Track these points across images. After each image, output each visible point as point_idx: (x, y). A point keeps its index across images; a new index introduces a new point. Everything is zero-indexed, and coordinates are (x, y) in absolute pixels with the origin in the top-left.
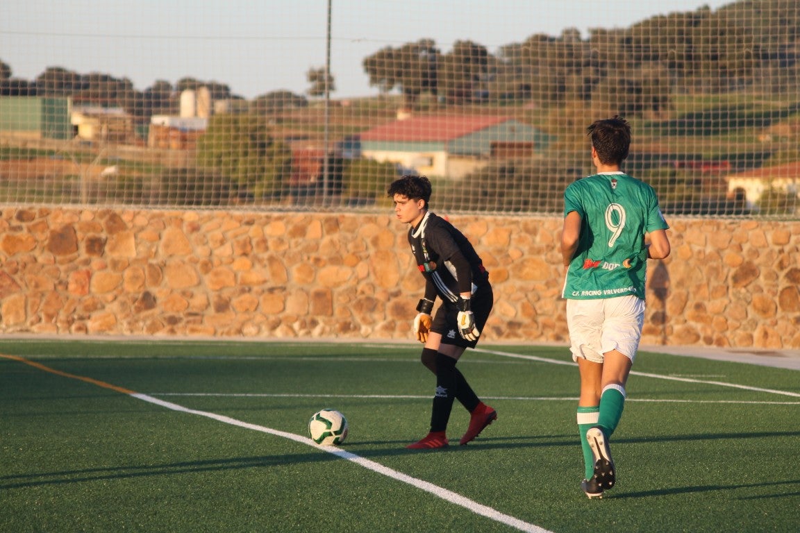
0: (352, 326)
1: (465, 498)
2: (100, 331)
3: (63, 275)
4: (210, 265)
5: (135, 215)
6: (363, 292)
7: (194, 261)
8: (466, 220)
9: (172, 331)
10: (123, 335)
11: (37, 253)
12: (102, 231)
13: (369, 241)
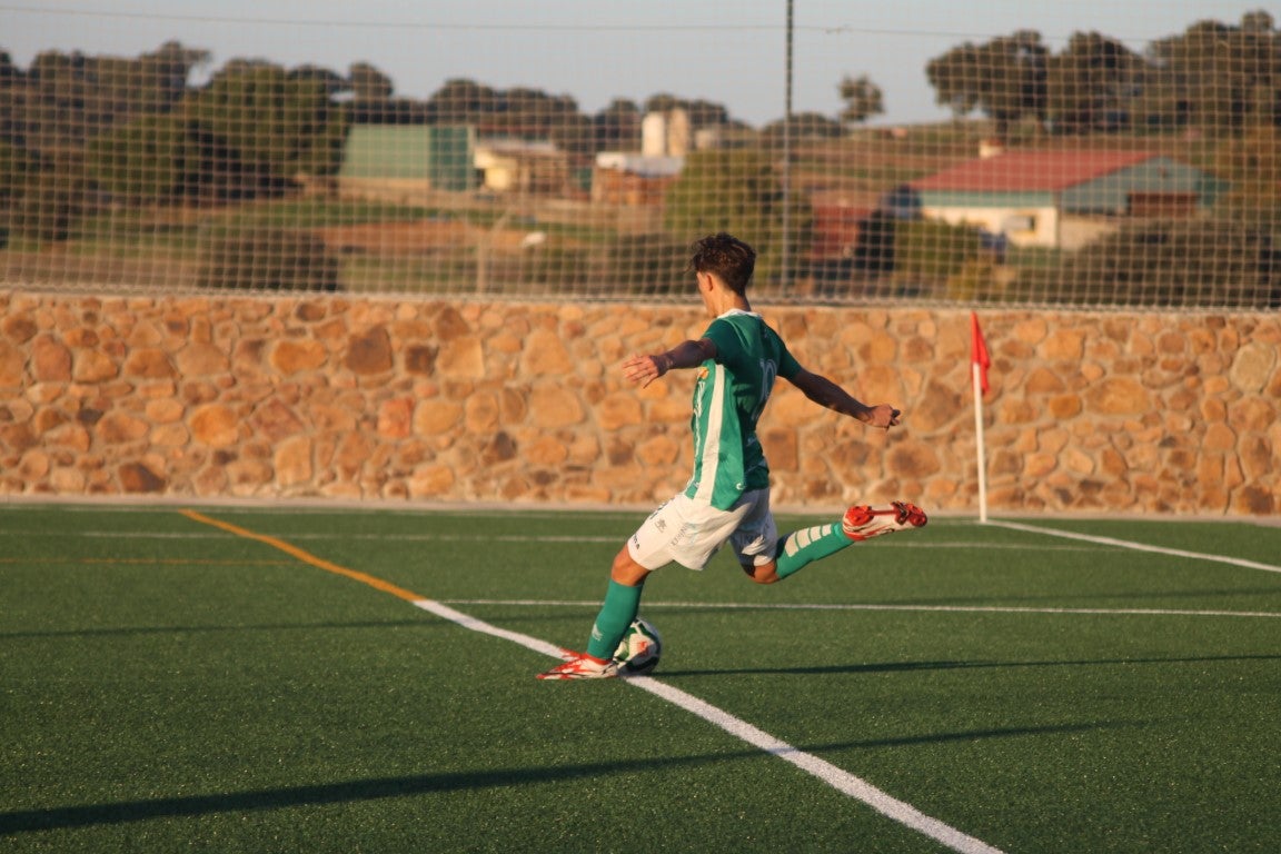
0: (828, 487)
1: (873, 788)
2: (429, 495)
3: (369, 406)
4: (601, 390)
5: (483, 310)
6: (845, 434)
7: (576, 384)
8: (1012, 317)
9: (543, 495)
10: (464, 501)
11: (328, 371)
12: (430, 335)
13: (855, 351)
